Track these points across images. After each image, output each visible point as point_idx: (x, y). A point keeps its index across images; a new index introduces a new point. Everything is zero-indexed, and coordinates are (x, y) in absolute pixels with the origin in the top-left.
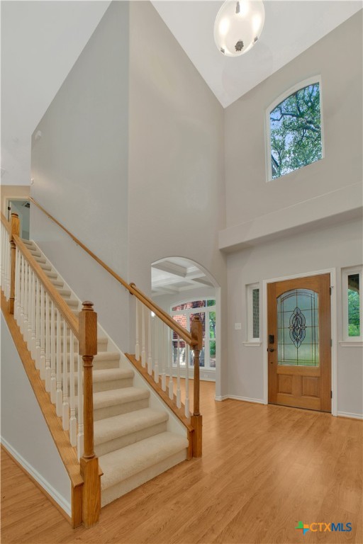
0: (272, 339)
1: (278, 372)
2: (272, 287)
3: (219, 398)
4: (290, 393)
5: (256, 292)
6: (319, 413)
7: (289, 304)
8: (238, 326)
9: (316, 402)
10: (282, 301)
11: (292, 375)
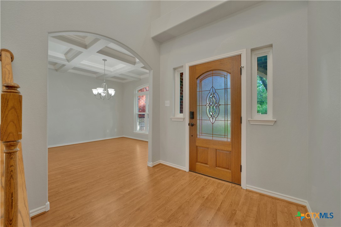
0: (192, 115)
1: (197, 144)
2: (193, 69)
3: (150, 164)
4: (206, 164)
5: (182, 74)
6: (230, 184)
7: (206, 84)
8: (167, 103)
9: (227, 174)
10: (201, 81)
11: (208, 148)
